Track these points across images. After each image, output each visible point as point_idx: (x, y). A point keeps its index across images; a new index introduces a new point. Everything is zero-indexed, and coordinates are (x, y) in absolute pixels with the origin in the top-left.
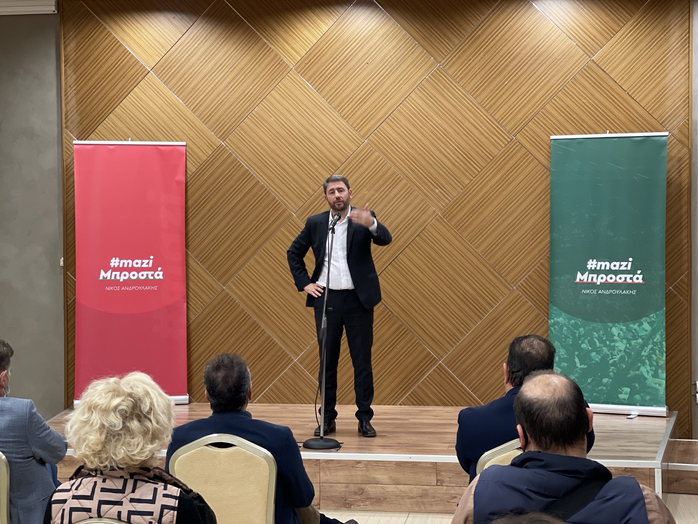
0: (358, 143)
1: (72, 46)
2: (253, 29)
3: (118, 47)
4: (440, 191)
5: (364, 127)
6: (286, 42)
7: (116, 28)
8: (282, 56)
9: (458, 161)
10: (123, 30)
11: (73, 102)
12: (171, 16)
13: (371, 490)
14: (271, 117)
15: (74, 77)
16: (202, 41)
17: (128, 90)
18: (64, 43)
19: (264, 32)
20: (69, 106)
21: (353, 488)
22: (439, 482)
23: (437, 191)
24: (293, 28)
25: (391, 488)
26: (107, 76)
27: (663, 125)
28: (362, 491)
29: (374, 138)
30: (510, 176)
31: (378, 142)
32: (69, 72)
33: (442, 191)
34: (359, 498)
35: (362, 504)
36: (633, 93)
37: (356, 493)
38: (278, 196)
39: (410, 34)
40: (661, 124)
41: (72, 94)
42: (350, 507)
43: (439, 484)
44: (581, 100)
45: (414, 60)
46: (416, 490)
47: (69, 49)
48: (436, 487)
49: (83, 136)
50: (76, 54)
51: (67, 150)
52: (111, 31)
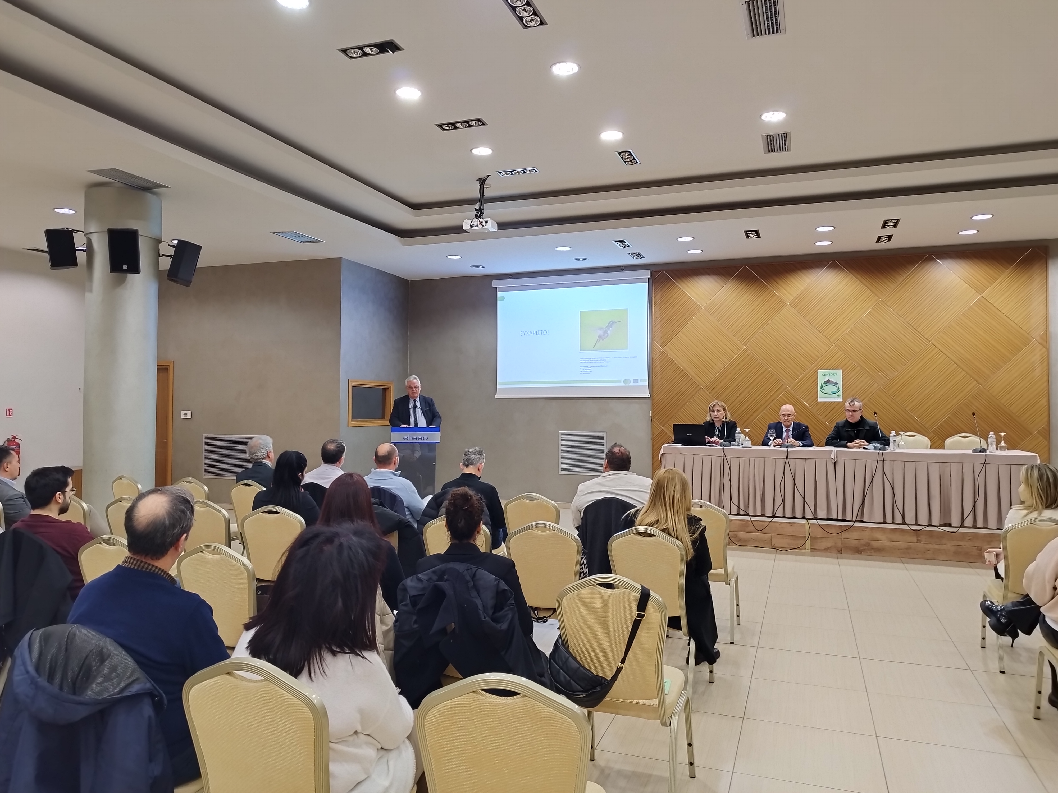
0: (829, 346)
1: (659, 296)
2: (764, 283)
3: (685, 296)
5: (833, 336)
6: (784, 290)
7: (684, 285)
8: (782, 297)
9: (894, 356)
10: (688, 286)
11: (659, 326)
12: (715, 277)
13: (875, 544)
14: (774, 331)
15: (659, 313)
16: (734, 290)
17: (690, 318)
18: (654, 295)
19: (771, 284)
20: (656, 328)
21: (863, 542)
22: (919, 541)
23: (880, 373)
24: (789, 281)
25: (887, 543)
26: (679, 310)
27: (1030, 334)
28: (868, 545)
29: (839, 343)
30: (927, 365)
31: (841, 345)
32: (656, 310)
33: (883, 374)
34: (866, 548)
35: (868, 552)
36: (1009, 315)
37: (865, 545)
38: (779, 377)
39: (862, 283)
40: (1028, 333)
41: (658, 322)
42: (861, 553)
43: (918, 542)
44: (974, 320)
45: (864, 298)
46: (903, 545)
47: (657, 298)
48: (917, 544)
49: (663, 345)
50: (661, 300)
51: (654, 353)
52: (681, 287)
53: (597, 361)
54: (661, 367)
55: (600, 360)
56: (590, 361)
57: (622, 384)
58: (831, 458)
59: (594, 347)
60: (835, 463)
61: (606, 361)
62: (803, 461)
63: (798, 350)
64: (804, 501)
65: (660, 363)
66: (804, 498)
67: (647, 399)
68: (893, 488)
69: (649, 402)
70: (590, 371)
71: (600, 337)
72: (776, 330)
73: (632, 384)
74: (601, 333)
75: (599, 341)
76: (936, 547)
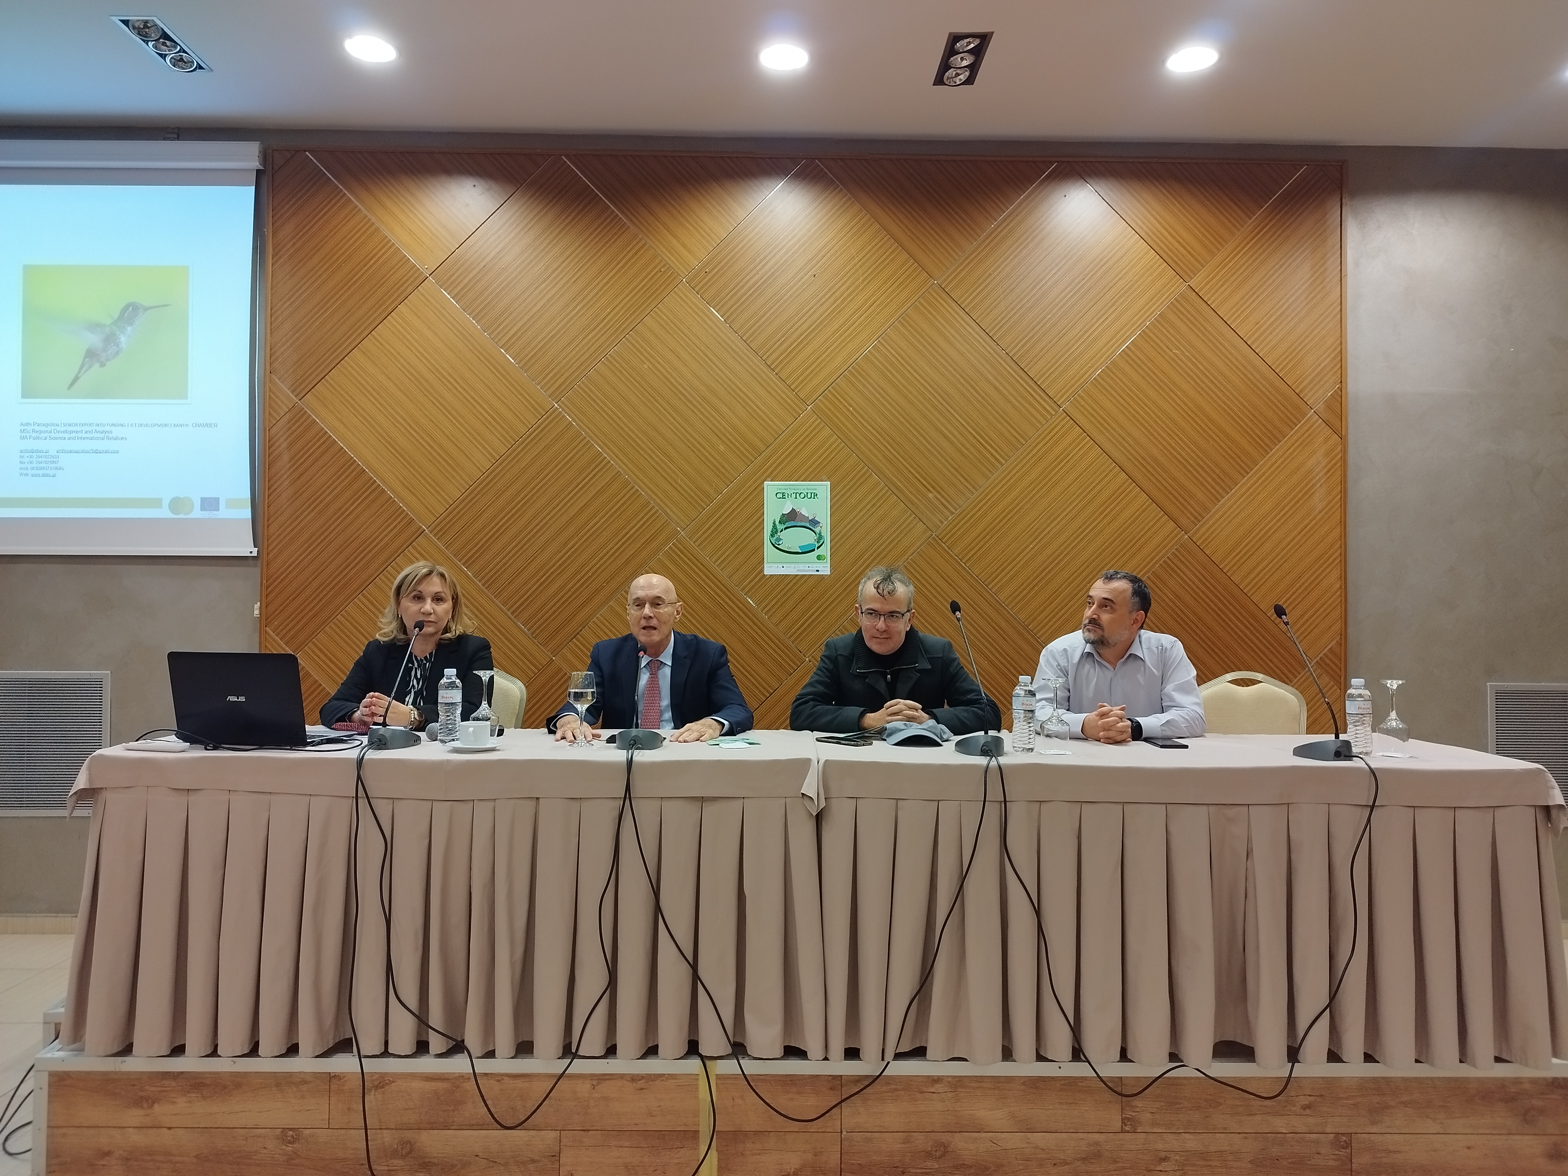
1: (288, 229)
2: (614, 211)
3: (373, 234)
4: (935, 497)
5: (807, 383)
6: (670, 233)
7: (372, 199)
8: (665, 258)
10: (382, 205)
11: (287, 325)
12: (468, 183)
13: (966, 1145)
14: (644, 363)
15: (290, 284)
17: (387, 308)
19: (635, 217)
22: (1129, 1124)
25: (1014, 1141)
26: (350, 283)
27: (1301, 394)
28: (942, 1150)
30: (1053, 473)
31: (829, 409)
32: (279, 275)
34: (937, 1165)
36: (1253, 342)
37: (928, 1155)
38: (654, 500)
39: (886, 230)
40: (1298, 394)
41: (286, 314)
43: (1127, 1128)
45: (892, 277)
46: (1073, 1144)
47: (281, 235)
48: (1121, 1135)
49: (302, 388)
50: (294, 244)
51: (272, 412)
52: (360, 206)
53: (80, 435)
54: (293, 458)
55: (91, 432)
56: (57, 435)
57: (164, 513)
58: (803, 794)
59: (69, 388)
60: (819, 819)
61: (111, 435)
62: (692, 810)
63: (710, 421)
64: (696, 978)
65: (289, 447)
66: (694, 966)
67: (251, 562)
68: (1038, 912)
69: (255, 572)
70: (56, 468)
71: (91, 355)
72: (646, 358)
73: (197, 513)
74: (94, 340)
75: (90, 367)
76: (1192, 1142)
